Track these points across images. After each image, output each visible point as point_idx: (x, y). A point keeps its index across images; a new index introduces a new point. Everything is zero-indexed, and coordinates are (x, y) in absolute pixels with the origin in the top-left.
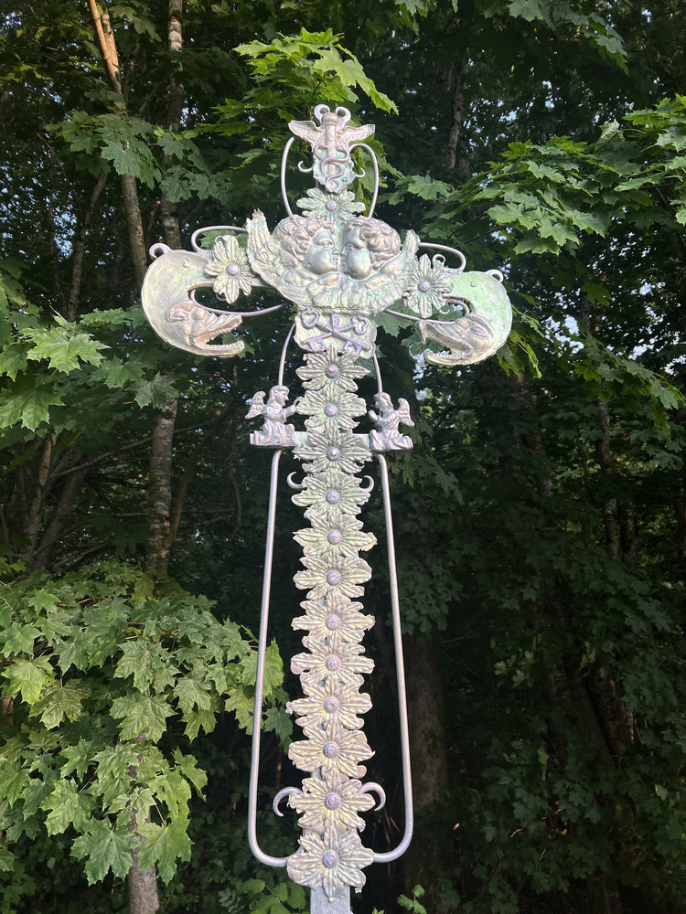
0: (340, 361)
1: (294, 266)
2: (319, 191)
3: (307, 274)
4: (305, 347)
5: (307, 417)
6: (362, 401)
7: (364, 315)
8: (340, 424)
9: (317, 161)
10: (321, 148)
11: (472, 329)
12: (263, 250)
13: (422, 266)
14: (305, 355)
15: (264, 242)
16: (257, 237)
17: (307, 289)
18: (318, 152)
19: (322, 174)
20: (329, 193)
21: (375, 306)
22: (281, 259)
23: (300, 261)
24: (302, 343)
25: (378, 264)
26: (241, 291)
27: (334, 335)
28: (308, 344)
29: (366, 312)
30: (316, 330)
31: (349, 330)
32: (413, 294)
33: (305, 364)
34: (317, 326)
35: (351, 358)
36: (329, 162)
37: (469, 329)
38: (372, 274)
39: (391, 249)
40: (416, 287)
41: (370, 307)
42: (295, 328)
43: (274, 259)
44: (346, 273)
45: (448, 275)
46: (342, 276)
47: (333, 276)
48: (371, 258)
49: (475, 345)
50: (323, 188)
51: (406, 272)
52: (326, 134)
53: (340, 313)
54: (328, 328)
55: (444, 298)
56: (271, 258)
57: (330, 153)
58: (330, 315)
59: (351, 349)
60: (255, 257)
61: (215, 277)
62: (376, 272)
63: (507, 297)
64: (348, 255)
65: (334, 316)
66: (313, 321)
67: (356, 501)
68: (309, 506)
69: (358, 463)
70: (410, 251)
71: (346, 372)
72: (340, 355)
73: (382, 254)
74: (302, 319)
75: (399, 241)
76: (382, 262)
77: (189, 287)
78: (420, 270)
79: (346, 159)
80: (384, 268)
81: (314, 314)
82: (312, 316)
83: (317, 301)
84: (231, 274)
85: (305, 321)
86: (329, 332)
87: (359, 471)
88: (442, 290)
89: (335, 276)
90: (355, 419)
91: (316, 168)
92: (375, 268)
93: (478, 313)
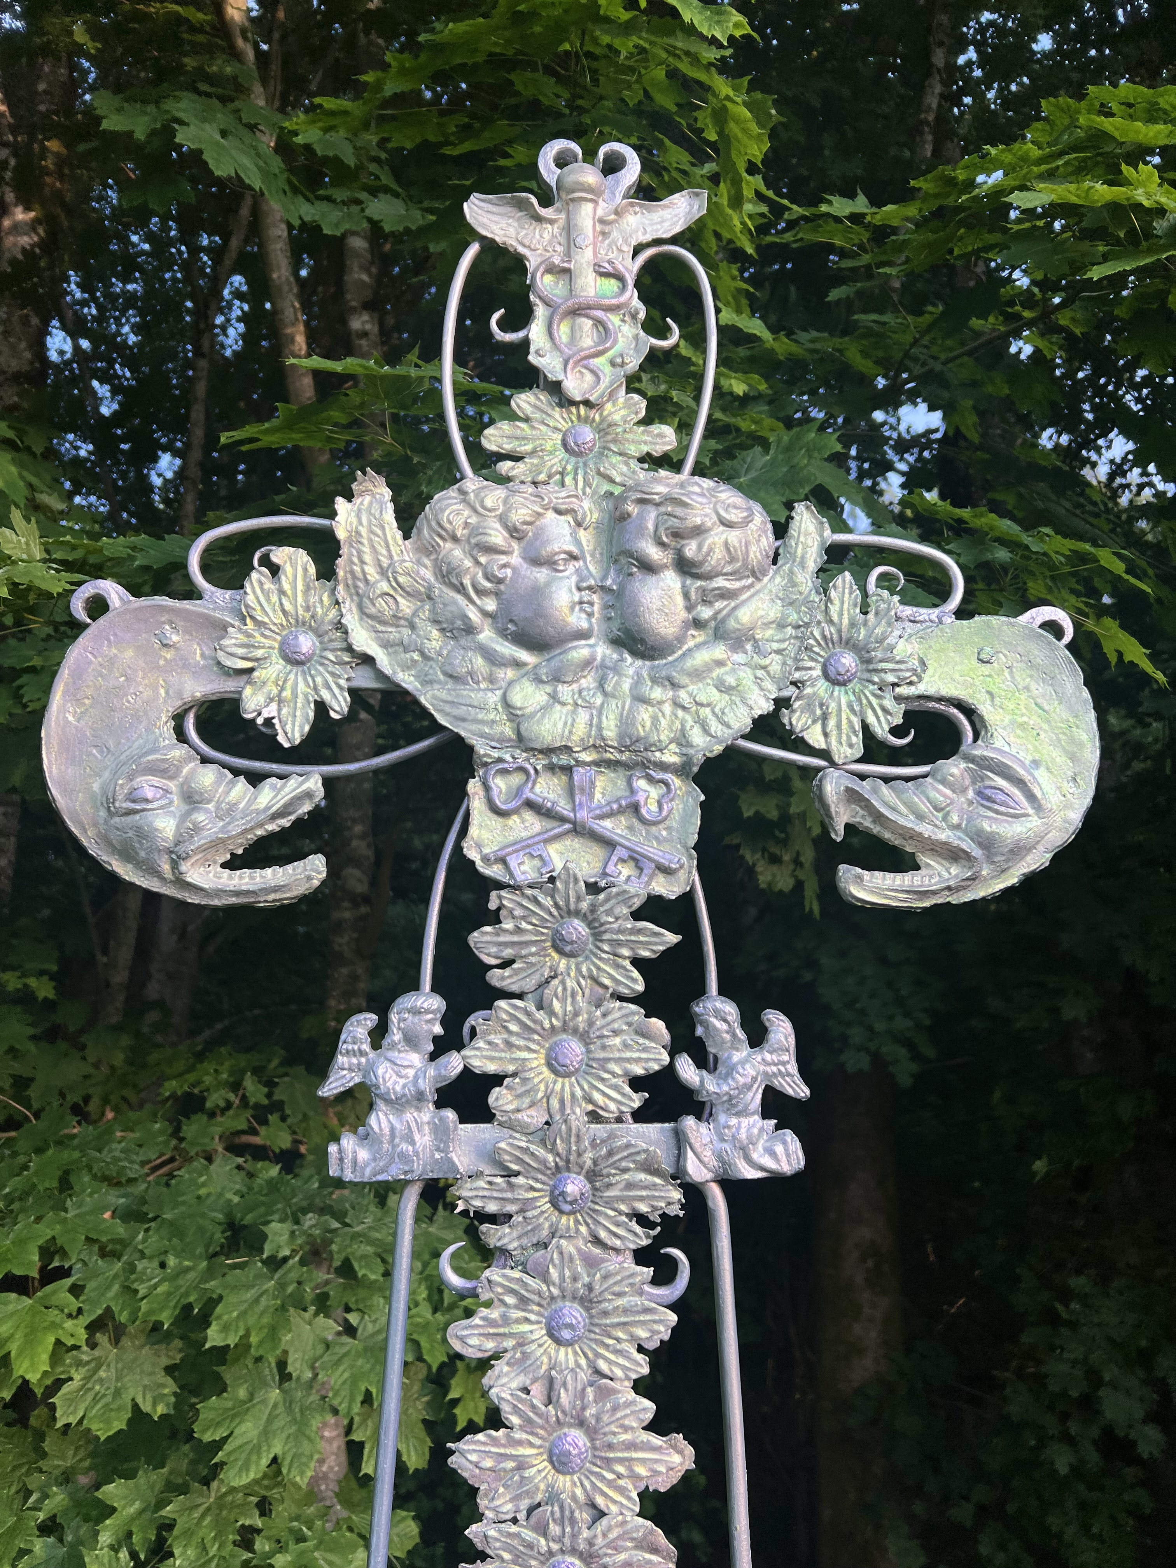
0: (593, 908)
1: (470, 630)
2: (543, 397)
3: (507, 649)
4: (494, 871)
5: (497, 1080)
6: (658, 1025)
7: (663, 767)
8: (590, 1101)
9: (540, 311)
10: (551, 269)
11: (979, 793)
12: (384, 586)
13: (834, 610)
14: (494, 894)
15: (385, 562)
16: (366, 549)
17: (504, 698)
18: (545, 283)
19: (555, 346)
20: (573, 403)
21: (698, 738)
22: (433, 611)
23: (485, 614)
24: (486, 859)
25: (706, 613)
26: (321, 708)
27: (579, 830)
28: (503, 861)
29: (670, 757)
30: (529, 816)
31: (621, 811)
32: (808, 691)
33: (494, 918)
34: (530, 805)
35: (625, 902)
36: (576, 312)
37: (971, 794)
38: (691, 643)
39: (745, 564)
40: (817, 672)
41: (682, 740)
42: (467, 815)
43: (415, 614)
44: (616, 642)
45: (910, 628)
46: (603, 651)
47: (580, 651)
48: (686, 595)
49: (987, 843)
50: (555, 388)
51: (790, 630)
52: (569, 230)
53: (597, 764)
54: (563, 807)
55: (898, 699)
56: (406, 606)
57: (580, 282)
58: (568, 770)
59: (626, 871)
60: (361, 607)
61: (251, 670)
62: (700, 636)
63: (1086, 694)
64: (622, 587)
65: (579, 773)
66: (519, 790)
67: (633, 1338)
68: (496, 1356)
69: (642, 1220)
70: (803, 565)
71: (610, 942)
72: (593, 888)
73: (720, 582)
74: (487, 788)
75: (768, 541)
76: (719, 605)
77: (173, 706)
78: (831, 622)
79: (623, 299)
80: (723, 621)
81: (522, 769)
82: (516, 779)
83: (531, 729)
84: (294, 660)
85: (495, 792)
86: (563, 820)
87: (645, 1242)
88: (891, 678)
89: (585, 653)
90: (636, 1083)
91: (536, 332)
92: (698, 624)
93: (999, 743)
